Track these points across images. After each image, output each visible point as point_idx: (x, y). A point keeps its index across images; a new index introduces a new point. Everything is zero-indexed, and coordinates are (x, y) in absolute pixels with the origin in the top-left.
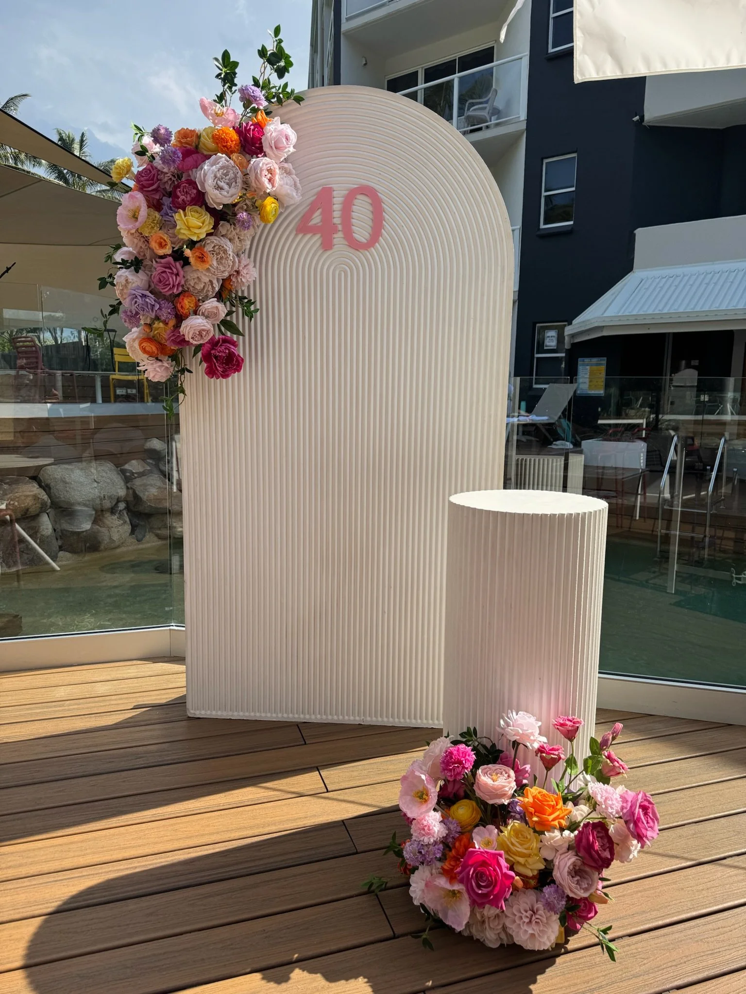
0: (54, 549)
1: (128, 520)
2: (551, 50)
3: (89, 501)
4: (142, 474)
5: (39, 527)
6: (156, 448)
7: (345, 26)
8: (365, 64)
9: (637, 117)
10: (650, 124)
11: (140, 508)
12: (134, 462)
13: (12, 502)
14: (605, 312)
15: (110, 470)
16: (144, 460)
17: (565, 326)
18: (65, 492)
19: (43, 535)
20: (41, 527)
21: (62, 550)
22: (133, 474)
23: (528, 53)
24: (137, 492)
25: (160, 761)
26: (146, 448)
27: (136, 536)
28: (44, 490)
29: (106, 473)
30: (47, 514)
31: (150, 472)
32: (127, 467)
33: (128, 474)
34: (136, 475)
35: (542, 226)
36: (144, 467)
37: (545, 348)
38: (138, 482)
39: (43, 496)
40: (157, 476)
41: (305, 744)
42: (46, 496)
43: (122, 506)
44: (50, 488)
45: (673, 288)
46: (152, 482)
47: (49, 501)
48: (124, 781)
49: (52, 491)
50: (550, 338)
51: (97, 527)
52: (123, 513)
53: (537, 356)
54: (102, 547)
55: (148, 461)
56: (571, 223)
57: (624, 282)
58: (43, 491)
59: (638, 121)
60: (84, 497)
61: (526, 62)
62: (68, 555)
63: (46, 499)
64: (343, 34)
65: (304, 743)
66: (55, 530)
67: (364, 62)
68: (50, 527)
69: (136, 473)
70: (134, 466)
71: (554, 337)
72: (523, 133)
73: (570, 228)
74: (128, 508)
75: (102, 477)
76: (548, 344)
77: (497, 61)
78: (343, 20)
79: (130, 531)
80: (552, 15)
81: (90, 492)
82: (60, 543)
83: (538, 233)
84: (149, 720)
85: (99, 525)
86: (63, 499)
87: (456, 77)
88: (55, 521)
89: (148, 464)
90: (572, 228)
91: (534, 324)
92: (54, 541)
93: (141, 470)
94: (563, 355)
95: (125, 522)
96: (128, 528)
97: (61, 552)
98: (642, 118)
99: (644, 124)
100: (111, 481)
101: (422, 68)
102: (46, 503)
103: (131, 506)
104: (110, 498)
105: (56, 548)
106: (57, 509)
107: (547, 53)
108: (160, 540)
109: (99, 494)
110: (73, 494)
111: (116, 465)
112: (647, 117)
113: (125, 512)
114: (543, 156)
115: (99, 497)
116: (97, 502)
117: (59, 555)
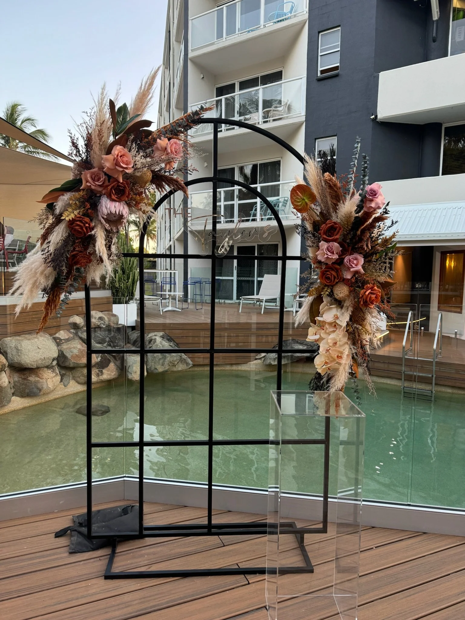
0: (9, 396)
1: (58, 372)
2: (319, 75)
3: (34, 362)
4: (68, 340)
6: (76, 322)
7: (191, 55)
8: (203, 78)
9: (373, 116)
10: (381, 121)
11: (67, 364)
12: (61, 332)
15: (48, 340)
16: (68, 330)
18: (18, 356)
19: (1, 387)
20: (1, 381)
21: (15, 396)
22: (61, 340)
23: (306, 75)
24: (64, 353)
26: (69, 322)
27: (64, 383)
28: (4, 355)
29: (45, 341)
30: (5, 371)
31: (73, 339)
32: (57, 335)
33: (58, 341)
36: (68, 335)
38: (65, 346)
39: (2, 360)
40: (77, 341)
41: (249, 584)
42: (5, 360)
43: (55, 363)
44: (7, 354)
46: (74, 346)
47: (7, 363)
49: (8, 355)
51: (39, 379)
54: (42, 393)
55: (71, 330)
58: (2, 356)
59: (374, 118)
60: (31, 359)
61: (304, 81)
62: (18, 399)
63: (5, 362)
64: (190, 59)
65: (247, 582)
66: (10, 382)
67: (202, 77)
68: (7, 381)
69: (63, 340)
70: (62, 334)
72: (303, 123)
74: (58, 365)
75: (43, 345)
77: (284, 80)
78: (190, 51)
79: (60, 380)
80: (320, 54)
81: (35, 356)
82: (13, 391)
85: (39, 378)
86: (17, 361)
87: (260, 89)
88: (10, 376)
89: (71, 333)
92: (9, 390)
93: (67, 337)
95: (57, 374)
96: (59, 378)
97: (13, 397)
98: (376, 116)
99: (377, 120)
100: (49, 347)
101: (238, 81)
102: (5, 365)
103: (60, 363)
104: (48, 358)
105: (10, 394)
106: (12, 368)
107: (317, 76)
108: (79, 385)
109: (41, 357)
110: (23, 357)
111: (51, 335)
112: (379, 116)
113: (56, 367)
114: (316, 137)
115: (41, 359)
116: (40, 362)
117: (12, 399)
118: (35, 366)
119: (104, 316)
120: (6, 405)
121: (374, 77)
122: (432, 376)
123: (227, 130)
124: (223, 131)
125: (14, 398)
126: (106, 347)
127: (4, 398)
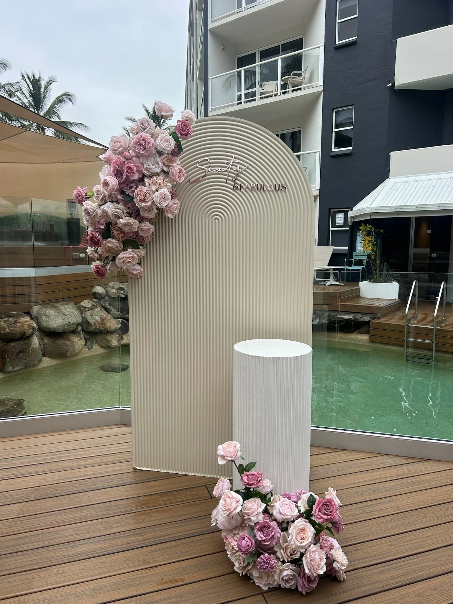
0: (40, 356)
1: (83, 337)
2: (337, 43)
3: (60, 326)
4: (90, 309)
5: (31, 343)
6: (99, 292)
7: (210, 26)
8: (223, 49)
9: (391, 84)
10: (399, 88)
11: (90, 329)
12: (86, 301)
13: (15, 329)
14: (372, 204)
15: (73, 307)
16: (92, 300)
17: (348, 211)
18: (46, 322)
19: (33, 348)
20: (32, 343)
21: (45, 356)
22: (85, 308)
23: (323, 44)
24: (88, 320)
25: (122, 483)
26: (92, 292)
27: (88, 347)
29: (70, 309)
30: (36, 335)
31: (96, 307)
32: (82, 304)
33: (82, 309)
34: (87, 309)
35: (333, 150)
36: (92, 304)
37: (337, 224)
38: (88, 314)
39: (33, 324)
40: (99, 309)
42: (35, 324)
43: (80, 328)
44: (37, 320)
45: (413, 189)
46: (97, 313)
47: (37, 327)
48: (104, 494)
49: (39, 321)
50: (340, 218)
51: (65, 342)
52: (80, 333)
53: (331, 229)
54: (68, 355)
55: (94, 300)
56: (351, 148)
57: (384, 185)
58: (33, 321)
59: (391, 86)
60: (58, 324)
61: (322, 49)
62: (48, 359)
63: (35, 327)
64: (209, 30)
66: (40, 344)
67: (223, 47)
68: (37, 342)
70: (86, 303)
71: (342, 217)
72: (321, 93)
73: (350, 152)
74: (83, 330)
75: (68, 312)
76: (338, 222)
77: (305, 49)
78: (210, 22)
79: (84, 343)
80: (338, 21)
81: (61, 321)
82: (43, 352)
83: (331, 154)
84: (113, 461)
86: (45, 326)
87: (279, 59)
88: (40, 339)
89: (94, 302)
90: (351, 152)
91: (330, 210)
92: (40, 351)
93: (90, 306)
94: (348, 228)
98: (393, 84)
99: (394, 88)
100: (73, 314)
101: (259, 51)
102: (36, 328)
103: (85, 328)
104: (73, 324)
105: (41, 355)
106: (42, 332)
107: (335, 44)
108: (102, 349)
109: (67, 322)
110: (51, 322)
111: (76, 304)
112: (396, 84)
113: (81, 332)
114: (333, 108)
115: (66, 324)
116: (66, 327)
117: (43, 359)
118: (61, 331)
119: (124, 287)
120: (37, 364)
121: (392, 43)
122: (433, 343)
123: (247, 102)
124: (243, 103)
125: (44, 358)
126: (125, 315)
127: (35, 358)
